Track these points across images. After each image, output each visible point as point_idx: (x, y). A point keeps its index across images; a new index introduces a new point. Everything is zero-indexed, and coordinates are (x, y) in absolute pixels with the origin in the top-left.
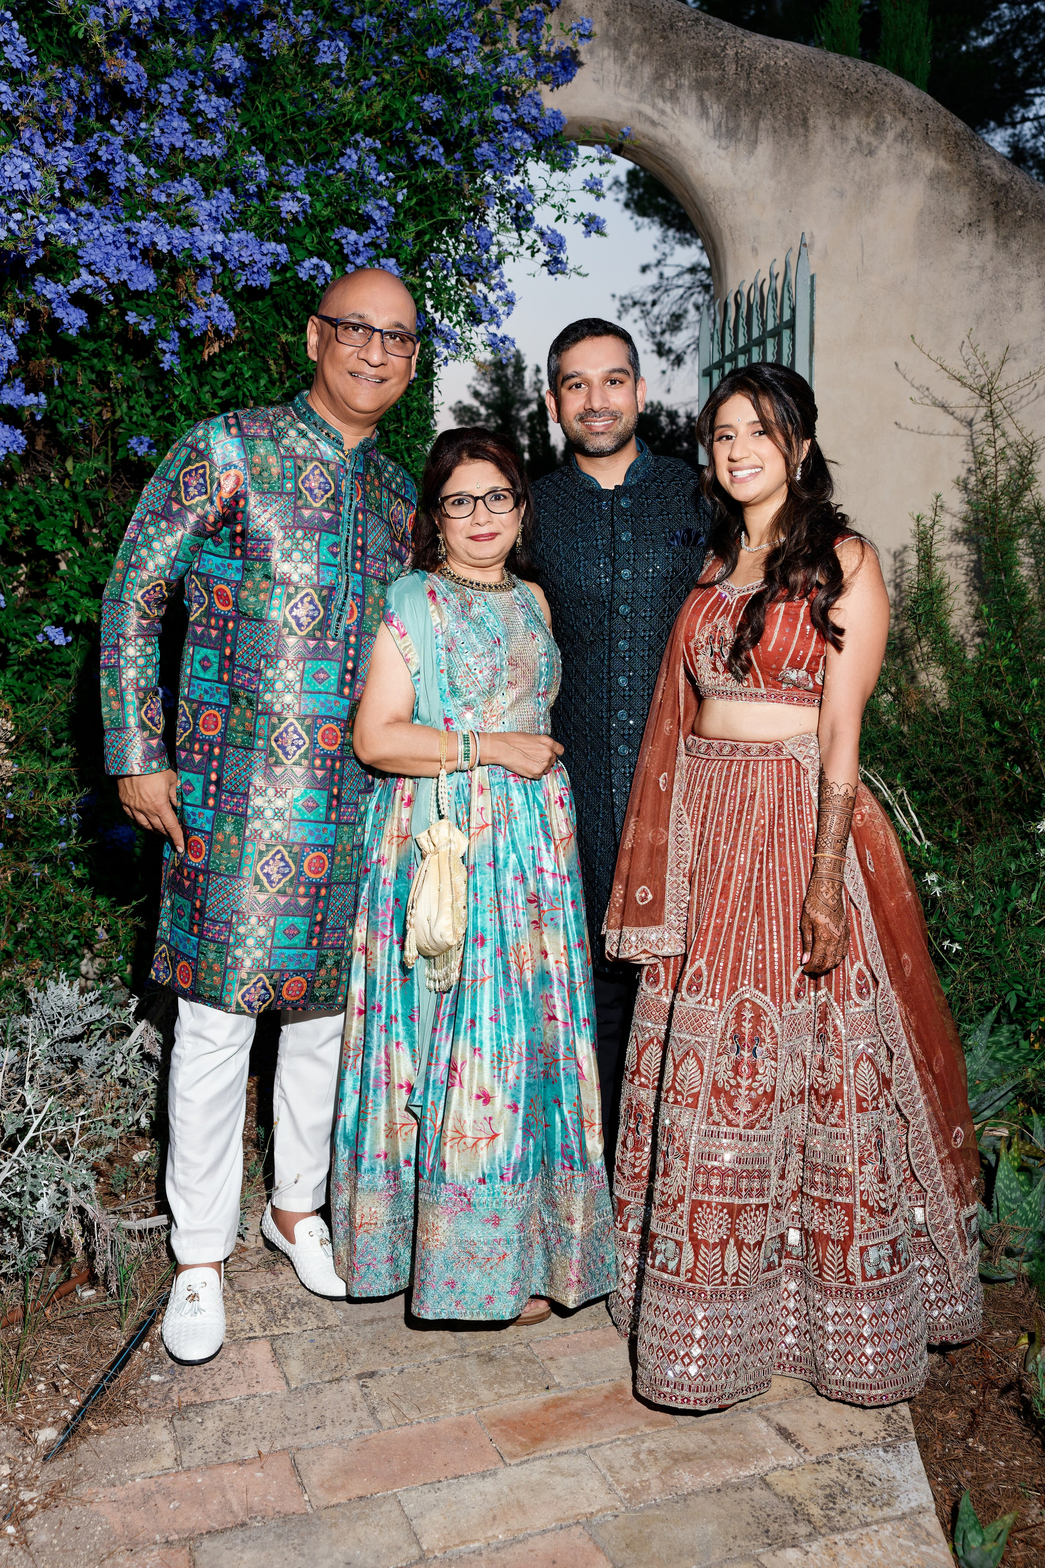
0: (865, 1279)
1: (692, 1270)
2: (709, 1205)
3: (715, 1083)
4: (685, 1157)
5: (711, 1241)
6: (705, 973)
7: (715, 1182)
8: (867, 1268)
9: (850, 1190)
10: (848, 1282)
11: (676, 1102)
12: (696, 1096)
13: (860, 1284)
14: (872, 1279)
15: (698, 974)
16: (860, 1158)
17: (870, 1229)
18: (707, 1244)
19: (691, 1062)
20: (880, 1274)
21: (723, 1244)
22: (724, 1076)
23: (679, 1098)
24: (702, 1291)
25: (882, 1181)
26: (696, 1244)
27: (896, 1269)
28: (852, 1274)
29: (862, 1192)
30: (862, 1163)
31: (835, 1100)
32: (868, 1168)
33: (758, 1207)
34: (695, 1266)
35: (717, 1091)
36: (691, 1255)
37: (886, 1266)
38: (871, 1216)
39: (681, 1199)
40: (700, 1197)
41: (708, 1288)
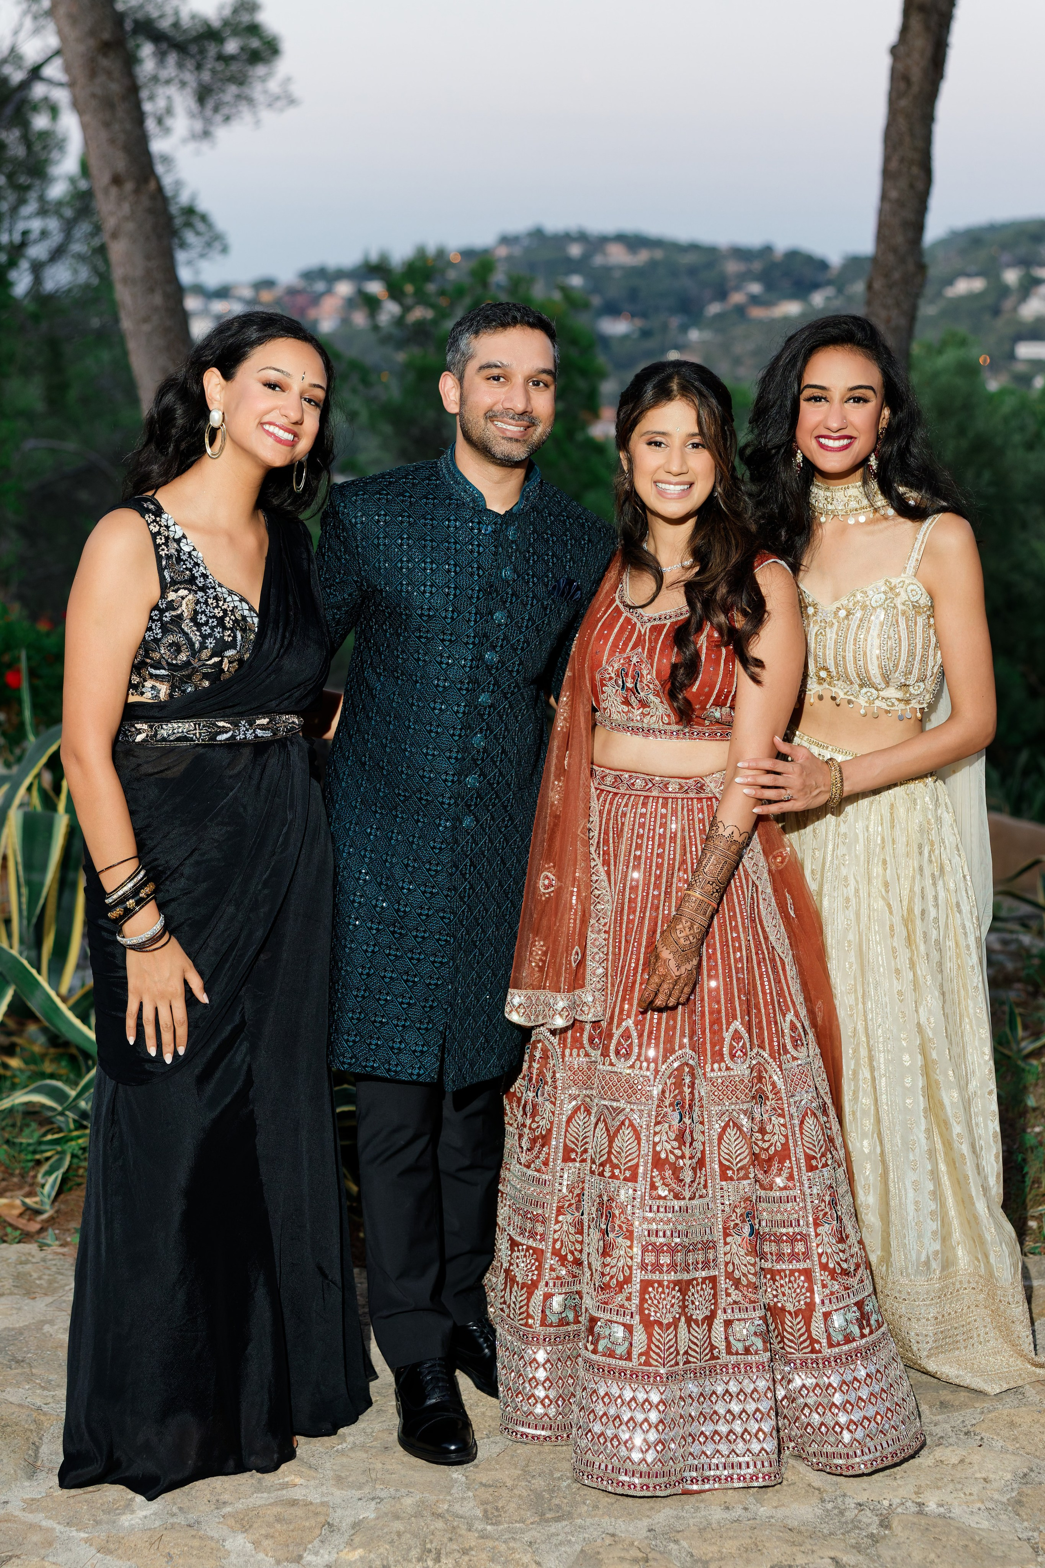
0: (831, 1345)
1: (646, 1353)
2: (660, 1283)
3: (656, 1154)
4: (630, 1235)
5: (665, 1322)
6: (635, 1034)
7: (665, 1260)
8: (833, 1333)
9: (807, 1255)
10: (813, 1351)
11: (613, 1176)
12: (634, 1169)
13: (827, 1352)
14: (839, 1344)
15: (627, 1035)
16: (815, 1220)
17: (832, 1293)
18: (660, 1324)
19: (627, 1132)
20: (848, 1339)
21: (675, 1323)
22: (667, 1146)
23: (617, 1172)
24: (657, 1374)
25: (841, 1240)
26: (648, 1325)
27: (866, 1331)
28: (818, 1342)
29: (820, 1255)
30: (816, 1225)
31: (782, 1162)
32: (824, 1229)
33: (704, 1279)
34: (649, 1348)
35: (658, 1163)
36: (644, 1337)
37: (856, 1330)
38: (833, 1278)
39: (628, 1280)
40: (650, 1276)
41: (662, 1371)
